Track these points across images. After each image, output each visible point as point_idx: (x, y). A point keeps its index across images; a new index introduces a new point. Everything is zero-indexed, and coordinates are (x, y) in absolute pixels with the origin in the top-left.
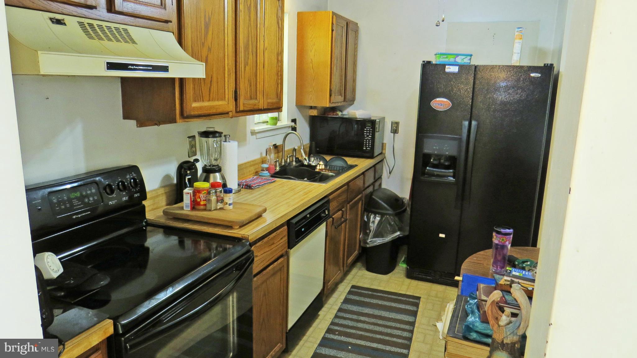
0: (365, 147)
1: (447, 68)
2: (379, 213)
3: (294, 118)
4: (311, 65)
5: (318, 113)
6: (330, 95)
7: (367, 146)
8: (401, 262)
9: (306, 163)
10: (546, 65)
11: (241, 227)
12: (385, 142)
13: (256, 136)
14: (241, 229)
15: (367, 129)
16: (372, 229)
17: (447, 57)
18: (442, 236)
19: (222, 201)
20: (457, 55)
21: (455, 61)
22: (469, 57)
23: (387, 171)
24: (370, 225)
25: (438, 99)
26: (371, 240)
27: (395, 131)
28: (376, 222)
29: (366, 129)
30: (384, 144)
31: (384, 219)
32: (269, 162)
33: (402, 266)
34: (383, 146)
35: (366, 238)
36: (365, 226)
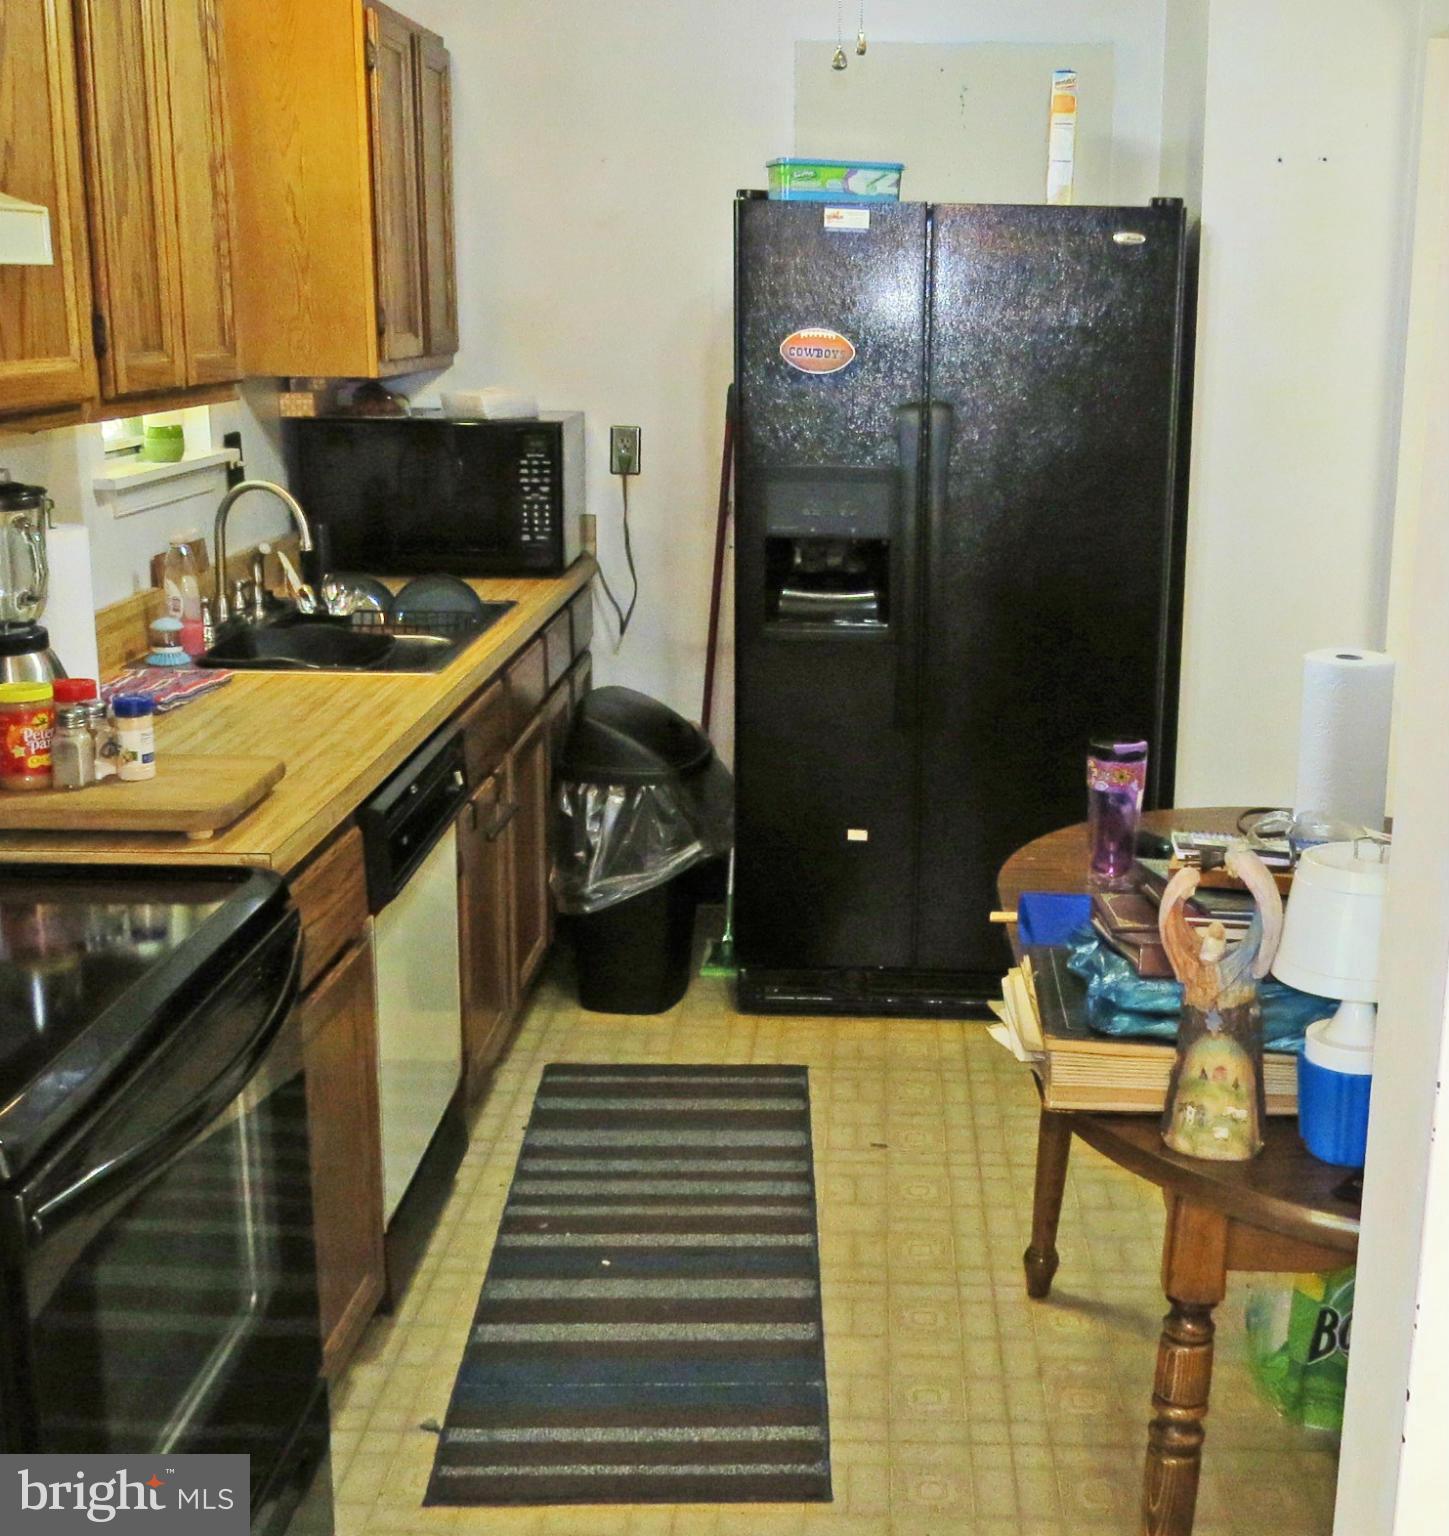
0: (526, 533)
1: (829, 217)
2: (616, 782)
3: (231, 431)
4: (289, 210)
5: (317, 407)
6: (380, 332)
7: (536, 529)
8: (704, 964)
9: (307, 607)
10: (1160, 203)
11: (219, 832)
12: (591, 510)
13: (115, 508)
14: (221, 840)
15: (530, 460)
16: (596, 840)
17: (815, 177)
18: (857, 835)
19: (112, 749)
20: (852, 168)
21: (847, 191)
22: (895, 176)
23: (607, 623)
24: (588, 828)
25: (804, 333)
26: (598, 884)
27: (626, 465)
28: (611, 816)
29: (524, 462)
30: (590, 521)
31: (638, 798)
32: (176, 610)
33: (712, 977)
34: (586, 523)
35: (577, 880)
36: (566, 836)
